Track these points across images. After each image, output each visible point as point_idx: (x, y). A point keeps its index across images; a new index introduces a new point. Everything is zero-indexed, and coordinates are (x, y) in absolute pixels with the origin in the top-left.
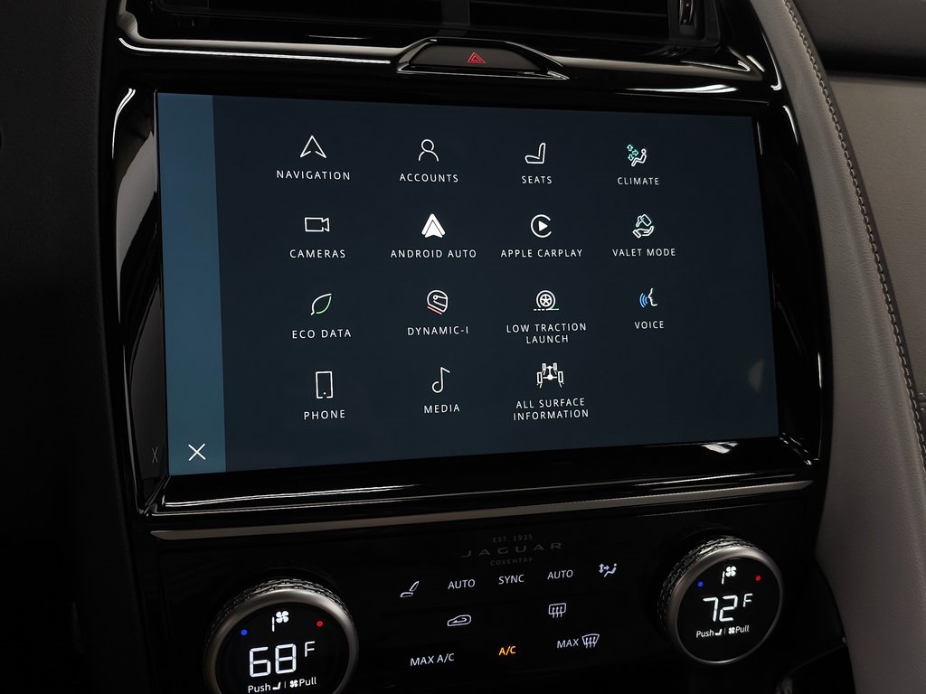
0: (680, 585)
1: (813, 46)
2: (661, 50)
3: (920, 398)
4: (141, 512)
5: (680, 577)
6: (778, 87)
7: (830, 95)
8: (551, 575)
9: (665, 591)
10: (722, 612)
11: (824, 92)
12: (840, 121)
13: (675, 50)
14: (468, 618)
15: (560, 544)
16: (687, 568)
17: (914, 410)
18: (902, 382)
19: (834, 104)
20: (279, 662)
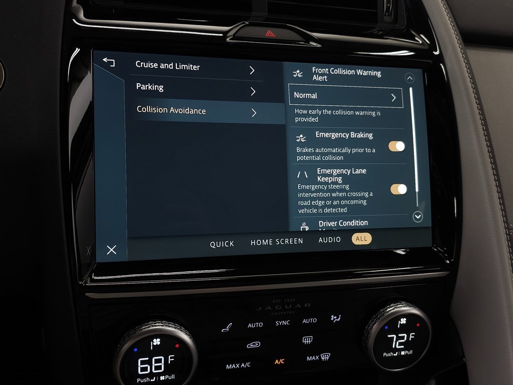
0: (375, 328)
1: (457, 30)
2: (374, 30)
3: (510, 227)
4: (80, 283)
5: (375, 323)
6: (437, 53)
7: (466, 58)
8: (304, 321)
9: (367, 331)
10: (398, 343)
11: (463, 56)
12: (471, 73)
13: (381, 30)
14: (258, 344)
15: (310, 304)
16: (379, 319)
17: (507, 234)
18: (500, 219)
19: (468, 63)
20: (154, 366)
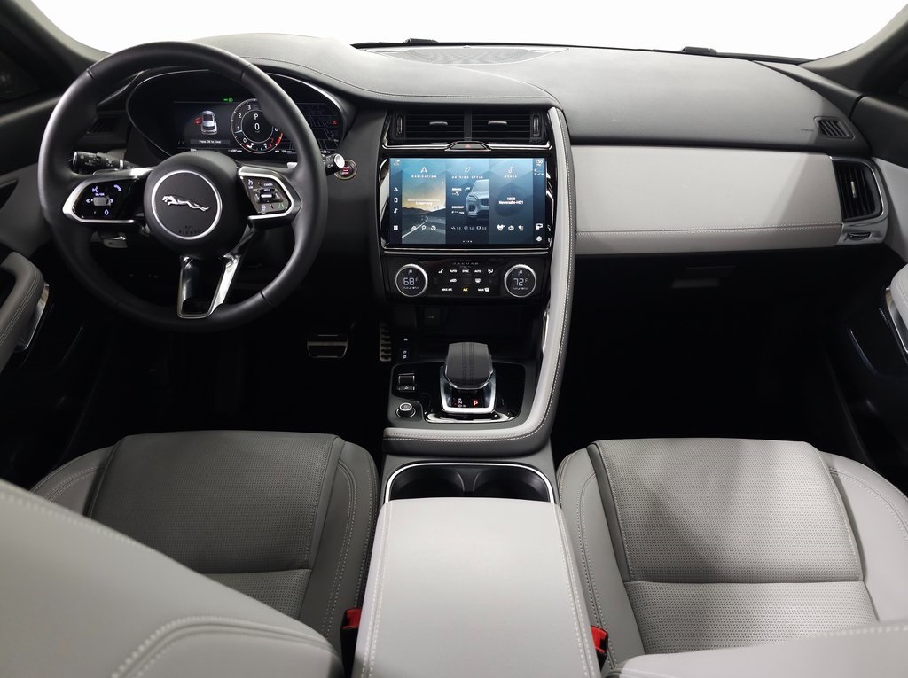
1: (568, 138)
8: (476, 271)
9: (503, 276)
14: (455, 280)
15: (478, 263)
20: (410, 282)
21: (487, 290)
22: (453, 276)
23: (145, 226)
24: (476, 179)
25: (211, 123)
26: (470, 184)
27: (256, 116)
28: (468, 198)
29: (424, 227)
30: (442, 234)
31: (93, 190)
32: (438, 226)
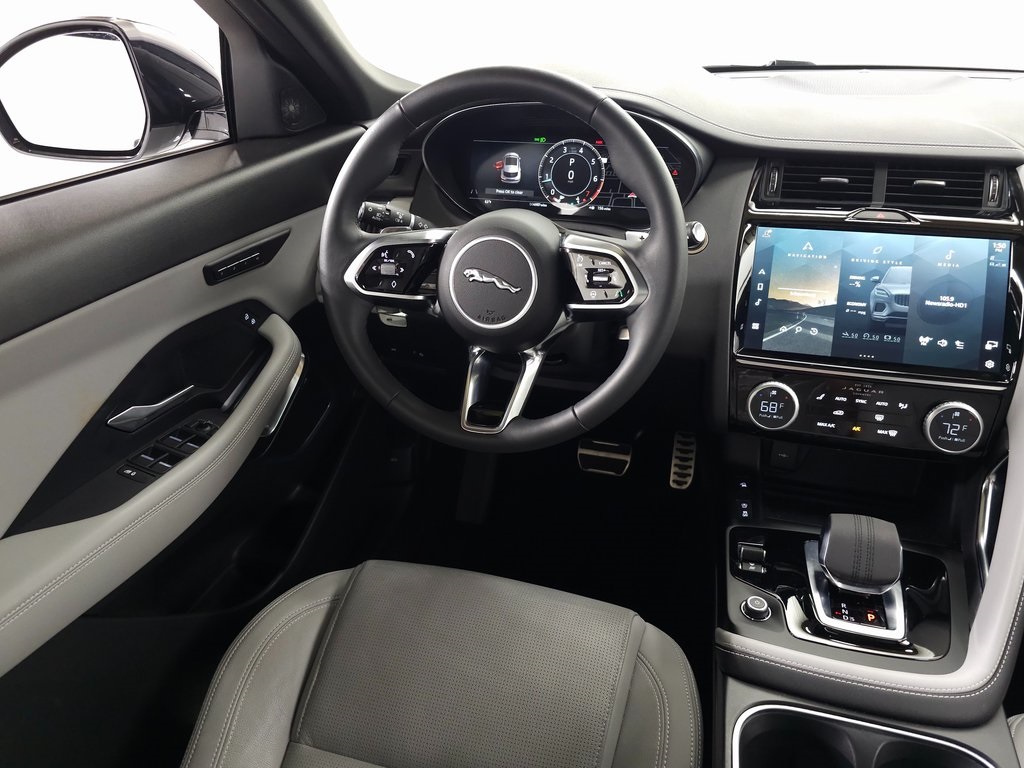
8: (878, 403)
10: (952, 430)
14: (842, 413)
15: (884, 392)
20: (771, 408)
21: (893, 433)
22: (840, 406)
23: (434, 304)
24: (890, 265)
25: (514, 169)
26: (879, 273)
27: (572, 161)
28: (875, 292)
29: (799, 329)
30: (826, 342)
31: (383, 255)
32: (821, 328)
